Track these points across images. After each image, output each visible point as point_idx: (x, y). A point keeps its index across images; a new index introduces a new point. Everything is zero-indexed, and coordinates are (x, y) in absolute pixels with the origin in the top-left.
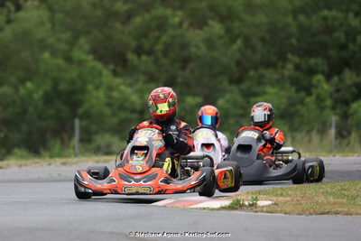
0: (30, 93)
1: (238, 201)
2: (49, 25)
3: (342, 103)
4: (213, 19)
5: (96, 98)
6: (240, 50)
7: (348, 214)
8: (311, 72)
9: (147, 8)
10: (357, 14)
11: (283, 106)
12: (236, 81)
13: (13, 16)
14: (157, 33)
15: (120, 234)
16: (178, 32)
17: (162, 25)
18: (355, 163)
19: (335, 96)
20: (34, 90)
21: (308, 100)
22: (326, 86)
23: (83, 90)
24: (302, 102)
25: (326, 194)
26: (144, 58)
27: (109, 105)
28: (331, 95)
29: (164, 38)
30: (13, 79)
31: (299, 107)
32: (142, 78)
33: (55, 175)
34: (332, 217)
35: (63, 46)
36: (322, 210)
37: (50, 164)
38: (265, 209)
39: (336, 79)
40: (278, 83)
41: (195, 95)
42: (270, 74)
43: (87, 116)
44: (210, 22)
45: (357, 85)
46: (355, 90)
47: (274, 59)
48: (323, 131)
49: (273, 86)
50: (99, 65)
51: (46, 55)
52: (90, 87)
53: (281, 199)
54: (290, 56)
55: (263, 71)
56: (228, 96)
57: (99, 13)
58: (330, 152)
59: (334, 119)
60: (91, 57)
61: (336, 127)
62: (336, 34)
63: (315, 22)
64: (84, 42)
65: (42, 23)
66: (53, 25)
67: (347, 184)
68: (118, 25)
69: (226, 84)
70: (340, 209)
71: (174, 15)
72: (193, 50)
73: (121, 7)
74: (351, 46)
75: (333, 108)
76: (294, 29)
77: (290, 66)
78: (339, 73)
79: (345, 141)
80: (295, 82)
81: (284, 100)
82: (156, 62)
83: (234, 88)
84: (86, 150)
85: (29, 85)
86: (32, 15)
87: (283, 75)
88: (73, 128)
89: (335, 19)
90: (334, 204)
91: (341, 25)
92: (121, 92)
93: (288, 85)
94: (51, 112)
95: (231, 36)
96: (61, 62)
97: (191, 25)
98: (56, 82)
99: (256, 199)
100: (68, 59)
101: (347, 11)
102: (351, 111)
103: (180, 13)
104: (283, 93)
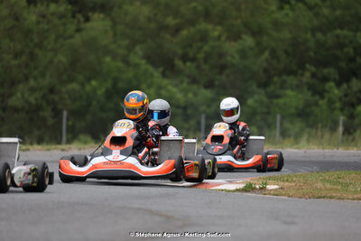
0: (95, 90)
1: (251, 185)
2: (111, 33)
3: (349, 105)
4: (246, 34)
6: (267, 60)
7: (340, 199)
8: (325, 79)
9: (192, 23)
12: (263, 85)
13: (83, 26)
14: (200, 44)
16: (218, 43)
17: (204, 37)
18: (354, 156)
19: (344, 99)
20: (98, 87)
21: (321, 102)
22: (336, 91)
24: (316, 104)
25: (324, 180)
26: (188, 64)
28: (340, 99)
29: (206, 48)
30: (81, 78)
31: (314, 108)
32: (186, 80)
35: (122, 52)
38: (272, 192)
39: (345, 86)
40: (298, 87)
42: (291, 80)
47: (295, 67)
48: (333, 129)
49: (292, 89)
50: (151, 69)
51: (108, 59)
53: (287, 184)
54: (308, 66)
55: (285, 77)
56: (256, 97)
57: (153, 25)
58: (337, 146)
59: (342, 119)
60: (143, 62)
61: (344, 125)
62: (346, 50)
63: (329, 39)
64: (139, 50)
65: (106, 32)
66: (115, 35)
67: (343, 174)
68: (168, 36)
69: (254, 87)
71: (214, 30)
73: (171, 21)
74: (360, 60)
75: (342, 110)
76: (312, 44)
77: (308, 74)
78: (348, 81)
79: (351, 138)
80: (311, 87)
81: (301, 102)
82: (198, 67)
83: (262, 91)
85: (94, 83)
86: (98, 25)
87: (301, 82)
89: (345, 37)
90: (331, 189)
91: (351, 42)
93: (305, 89)
94: (111, 105)
95: (260, 48)
96: (120, 64)
97: (228, 38)
98: (116, 81)
99: (266, 184)
100: (127, 63)
101: (356, 30)
102: (357, 112)
103: (219, 28)
104: (300, 96)
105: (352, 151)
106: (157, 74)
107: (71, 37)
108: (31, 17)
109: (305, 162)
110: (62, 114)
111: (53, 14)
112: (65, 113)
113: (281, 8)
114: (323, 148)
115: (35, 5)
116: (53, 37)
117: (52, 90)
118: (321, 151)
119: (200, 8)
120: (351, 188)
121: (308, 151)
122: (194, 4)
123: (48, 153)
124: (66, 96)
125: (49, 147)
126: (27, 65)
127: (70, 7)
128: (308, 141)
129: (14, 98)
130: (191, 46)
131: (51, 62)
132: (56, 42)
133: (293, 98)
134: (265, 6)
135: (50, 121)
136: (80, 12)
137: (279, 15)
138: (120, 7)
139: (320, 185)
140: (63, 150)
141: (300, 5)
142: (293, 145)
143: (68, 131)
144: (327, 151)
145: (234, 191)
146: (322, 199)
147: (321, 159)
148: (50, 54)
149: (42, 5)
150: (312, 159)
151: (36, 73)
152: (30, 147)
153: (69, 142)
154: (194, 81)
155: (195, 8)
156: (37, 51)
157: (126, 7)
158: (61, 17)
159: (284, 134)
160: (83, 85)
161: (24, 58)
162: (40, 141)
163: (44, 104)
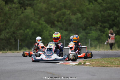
1: (80, 63)
2: (33, 14)
4: (78, 13)
5: (46, 34)
6: (85, 21)
8: (105, 27)
9: (60, 9)
10: (117, 12)
12: (84, 30)
13: (24, 11)
14: (63, 16)
16: (69, 16)
17: (64, 14)
18: (115, 52)
20: (29, 31)
21: (104, 35)
23: (42, 32)
24: (102, 36)
25: (105, 61)
26: (59, 23)
27: (49, 36)
29: (65, 18)
30: (23, 28)
31: (101, 37)
32: (59, 29)
35: (37, 20)
38: (88, 65)
40: (96, 30)
41: (73, 33)
42: (93, 28)
44: (77, 14)
45: (117, 31)
47: (95, 24)
49: (94, 31)
50: (47, 25)
51: (32, 22)
52: (44, 31)
53: (92, 62)
54: (99, 23)
55: (91, 27)
56: (82, 34)
57: (47, 11)
60: (44, 23)
62: (111, 17)
63: (106, 14)
64: (43, 19)
65: (32, 13)
66: (35, 14)
67: (111, 58)
68: (52, 14)
69: (81, 30)
70: (108, 66)
71: (68, 12)
73: (53, 9)
74: (116, 20)
76: (100, 16)
77: (99, 26)
78: (112, 28)
80: (100, 30)
81: (97, 35)
82: (62, 24)
83: (84, 32)
85: (28, 30)
86: (29, 11)
87: (97, 28)
89: (111, 13)
90: (107, 64)
91: (113, 15)
93: (98, 31)
95: (83, 17)
96: (36, 24)
98: (35, 29)
99: (85, 62)
100: (39, 23)
101: (114, 11)
103: (69, 11)
104: (97, 33)
105: (114, 51)
106: (49, 27)
107: (20, 15)
108: (7, 8)
109: (98, 55)
110: (18, 41)
111: (14, 7)
112: (18, 40)
113: (89, 4)
114: (104, 50)
115: (8, 4)
116: (14, 15)
117: (14, 33)
118: (104, 51)
119: (63, 5)
120: (114, 63)
121: (100, 51)
122: (61, 3)
123: (13, 53)
124: (19, 35)
125: (14, 51)
126: (5, 25)
127: (19, 5)
128: (99, 48)
129: (1, 36)
130: (60, 17)
131: (13, 23)
133: (94, 34)
134: (84, 3)
135: (14, 43)
136: (23, 6)
137: (89, 6)
138: (36, 5)
139: (103, 62)
140: (18, 53)
141: (96, 3)
142: (94, 49)
143: (19, 46)
144: (106, 51)
145: (75, 65)
146: (104, 67)
147: (104, 54)
148: (13, 21)
149: (10, 4)
150: (101, 54)
151: (8, 27)
152: (7, 52)
153: (20, 50)
154: (61, 29)
155: (61, 4)
156: (9, 20)
157: (38, 5)
158: (17, 8)
159: (91, 46)
160: (24, 31)
161: (4, 22)
162: (10, 50)
163: (11, 37)
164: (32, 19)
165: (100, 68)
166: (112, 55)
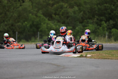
1: (82, 55)
2: (31, 7)
3: (109, 29)
5: (44, 26)
6: (82, 14)
8: (101, 20)
9: (58, 2)
10: (114, 5)
11: (94, 30)
12: (81, 23)
13: (22, 4)
14: (60, 9)
15: (48, 63)
16: (66, 9)
17: (62, 7)
20: (27, 24)
21: (100, 28)
22: (105, 24)
23: (40, 24)
24: (99, 29)
25: (106, 53)
26: (57, 16)
27: (47, 28)
28: (106, 27)
29: (62, 11)
30: (22, 21)
31: (98, 30)
32: (56, 21)
33: (32, 47)
34: (107, 60)
35: (35, 12)
36: (104, 58)
37: (31, 44)
38: (89, 57)
39: (108, 23)
40: (92, 23)
41: (70, 26)
42: (90, 21)
43: (41, 31)
44: (75, 7)
45: (113, 24)
46: (113, 26)
47: (91, 17)
48: (104, 37)
49: (91, 24)
50: (44, 18)
51: (30, 15)
52: (42, 23)
53: (93, 55)
54: (95, 16)
55: (88, 20)
56: (79, 27)
57: (45, 4)
58: (106, 42)
59: (107, 33)
60: (42, 15)
61: (108, 36)
62: (108, 11)
63: (102, 7)
64: (41, 12)
66: (33, 7)
67: (111, 51)
68: (50, 7)
69: (78, 23)
70: (109, 58)
72: (70, 14)
73: (51, 2)
74: (112, 14)
75: (107, 30)
76: (97, 9)
77: (96, 19)
78: (109, 21)
79: (110, 39)
80: (97, 23)
81: (94, 28)
82: (60, 17)
83: (81, 24)
84: (41, 41)
85: (26, 23)
86: (27, 4)
87: (94, 21)
88: (37, 35)
89: (108, 6)
90: (108, 56)
91: (109, 8)
92: (50, 25)
93: (95, 24)
94: (32, 30)
95: (80, 11)
96: (34, 16)
97: (70, 7)
98: (33, 22)
99: (87, 55)
100: (37, 16)
101: (111, 4)
102: (112, 31)
103: (66, 4)
104: (93, 26)
105: (112, 44)
106: (47, 19)
107: (18, 8)
108: (5, 1)
112: (17, 33)
116: (13, 8)
117: (12, 25)
120: (114, 56)
124: (17, 27)
126: (4, 17)
130: (57, 10)
131: (12, 16)
132: (13, 9)
133: (91, 27)
135: (12, 35)
145: (77, 57)
148: (12, 13)
151: (7, 19)
154: (59, 21)
156: (7, 12)
160: (22, 23)
161: (3, 15)
163: (10, 30)
164: (30, 12)
165: (101, 60)
166: (110, 48)
